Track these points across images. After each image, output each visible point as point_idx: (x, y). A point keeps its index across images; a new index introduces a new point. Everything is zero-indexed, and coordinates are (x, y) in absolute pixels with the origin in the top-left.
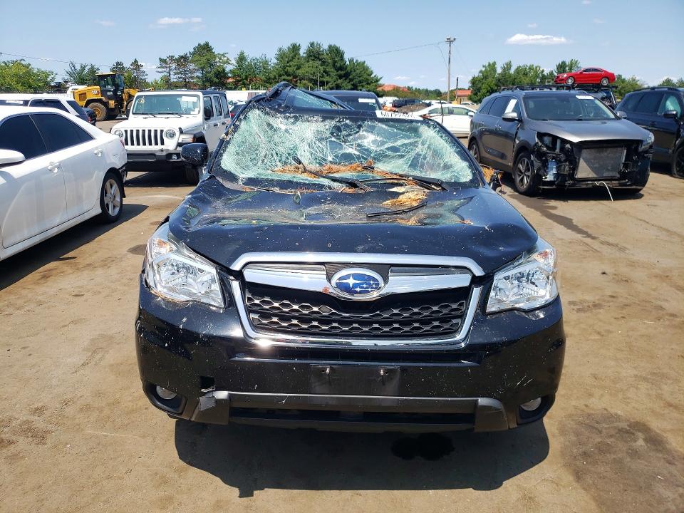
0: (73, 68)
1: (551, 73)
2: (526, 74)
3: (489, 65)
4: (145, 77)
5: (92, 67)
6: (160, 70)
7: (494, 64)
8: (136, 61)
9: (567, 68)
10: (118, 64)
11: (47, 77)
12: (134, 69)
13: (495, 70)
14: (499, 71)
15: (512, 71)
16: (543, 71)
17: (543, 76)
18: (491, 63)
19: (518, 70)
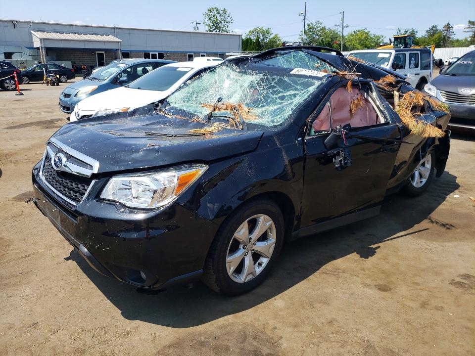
0: (399, 32)
4: (454, 36)
5: (413, 31)
6: (467, 30)
8: (449, 24)
10: (433, 27)
11: (378, 40)
12: (446, 30)
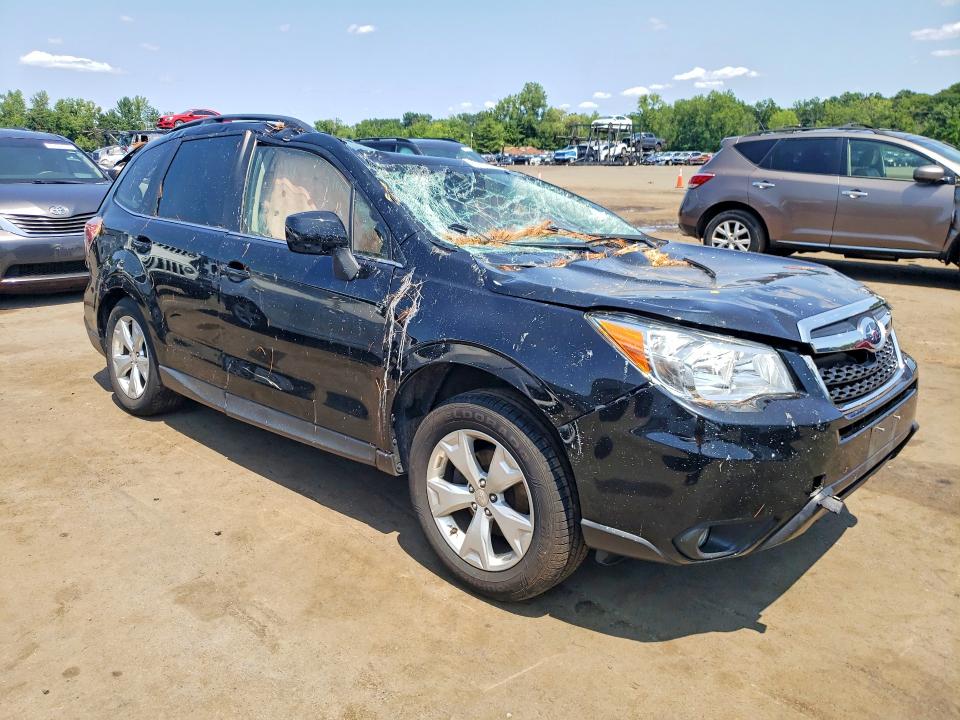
1: (113, 114)
2: (74, 113)
3: (10, 94)
7: (18, 94)
9: (133, 107)
13: (21, 104)
14: (29, 105)
15: (51, 106)
16: (99, 110)
17: (102, 116)
18: (13, 91)
19: (60, 106)
